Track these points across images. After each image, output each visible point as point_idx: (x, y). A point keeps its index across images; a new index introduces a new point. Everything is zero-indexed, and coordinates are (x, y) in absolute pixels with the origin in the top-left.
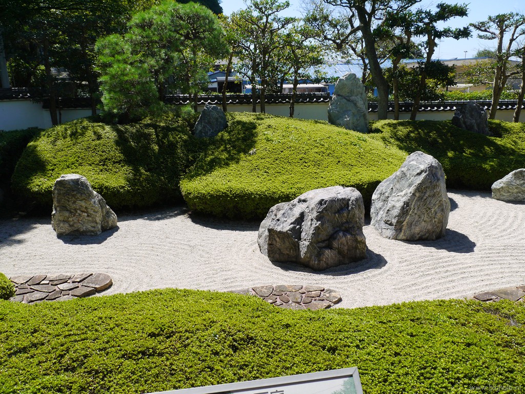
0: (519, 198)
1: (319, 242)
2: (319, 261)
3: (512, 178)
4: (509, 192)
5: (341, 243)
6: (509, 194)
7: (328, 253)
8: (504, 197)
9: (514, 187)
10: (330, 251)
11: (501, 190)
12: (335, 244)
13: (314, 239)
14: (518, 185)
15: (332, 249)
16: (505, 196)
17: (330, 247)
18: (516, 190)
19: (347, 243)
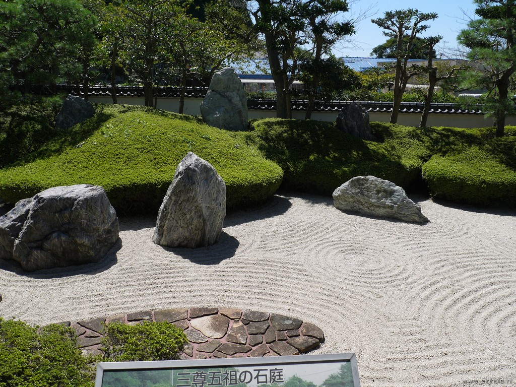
0: (355, 208)
1: (32, 242)
2: (28, 261)
3: (348, 185)
4: (346, 201)
5: (54, 245)
6: (346, 203)
7: (36, 253)
8: (342, 206)
9: (349, 196)
10: (39, 252)
11: (339, 197)
12: (47, 245)
13: (24, 238)
14: (353, 193)
15: (43, 250)
16: (342, 204)
17: (41, 248)
18: (351, 199)
19: (62, 245)
